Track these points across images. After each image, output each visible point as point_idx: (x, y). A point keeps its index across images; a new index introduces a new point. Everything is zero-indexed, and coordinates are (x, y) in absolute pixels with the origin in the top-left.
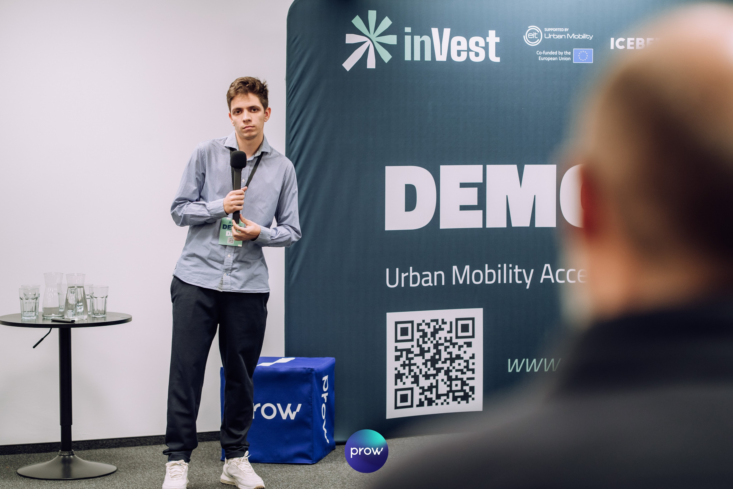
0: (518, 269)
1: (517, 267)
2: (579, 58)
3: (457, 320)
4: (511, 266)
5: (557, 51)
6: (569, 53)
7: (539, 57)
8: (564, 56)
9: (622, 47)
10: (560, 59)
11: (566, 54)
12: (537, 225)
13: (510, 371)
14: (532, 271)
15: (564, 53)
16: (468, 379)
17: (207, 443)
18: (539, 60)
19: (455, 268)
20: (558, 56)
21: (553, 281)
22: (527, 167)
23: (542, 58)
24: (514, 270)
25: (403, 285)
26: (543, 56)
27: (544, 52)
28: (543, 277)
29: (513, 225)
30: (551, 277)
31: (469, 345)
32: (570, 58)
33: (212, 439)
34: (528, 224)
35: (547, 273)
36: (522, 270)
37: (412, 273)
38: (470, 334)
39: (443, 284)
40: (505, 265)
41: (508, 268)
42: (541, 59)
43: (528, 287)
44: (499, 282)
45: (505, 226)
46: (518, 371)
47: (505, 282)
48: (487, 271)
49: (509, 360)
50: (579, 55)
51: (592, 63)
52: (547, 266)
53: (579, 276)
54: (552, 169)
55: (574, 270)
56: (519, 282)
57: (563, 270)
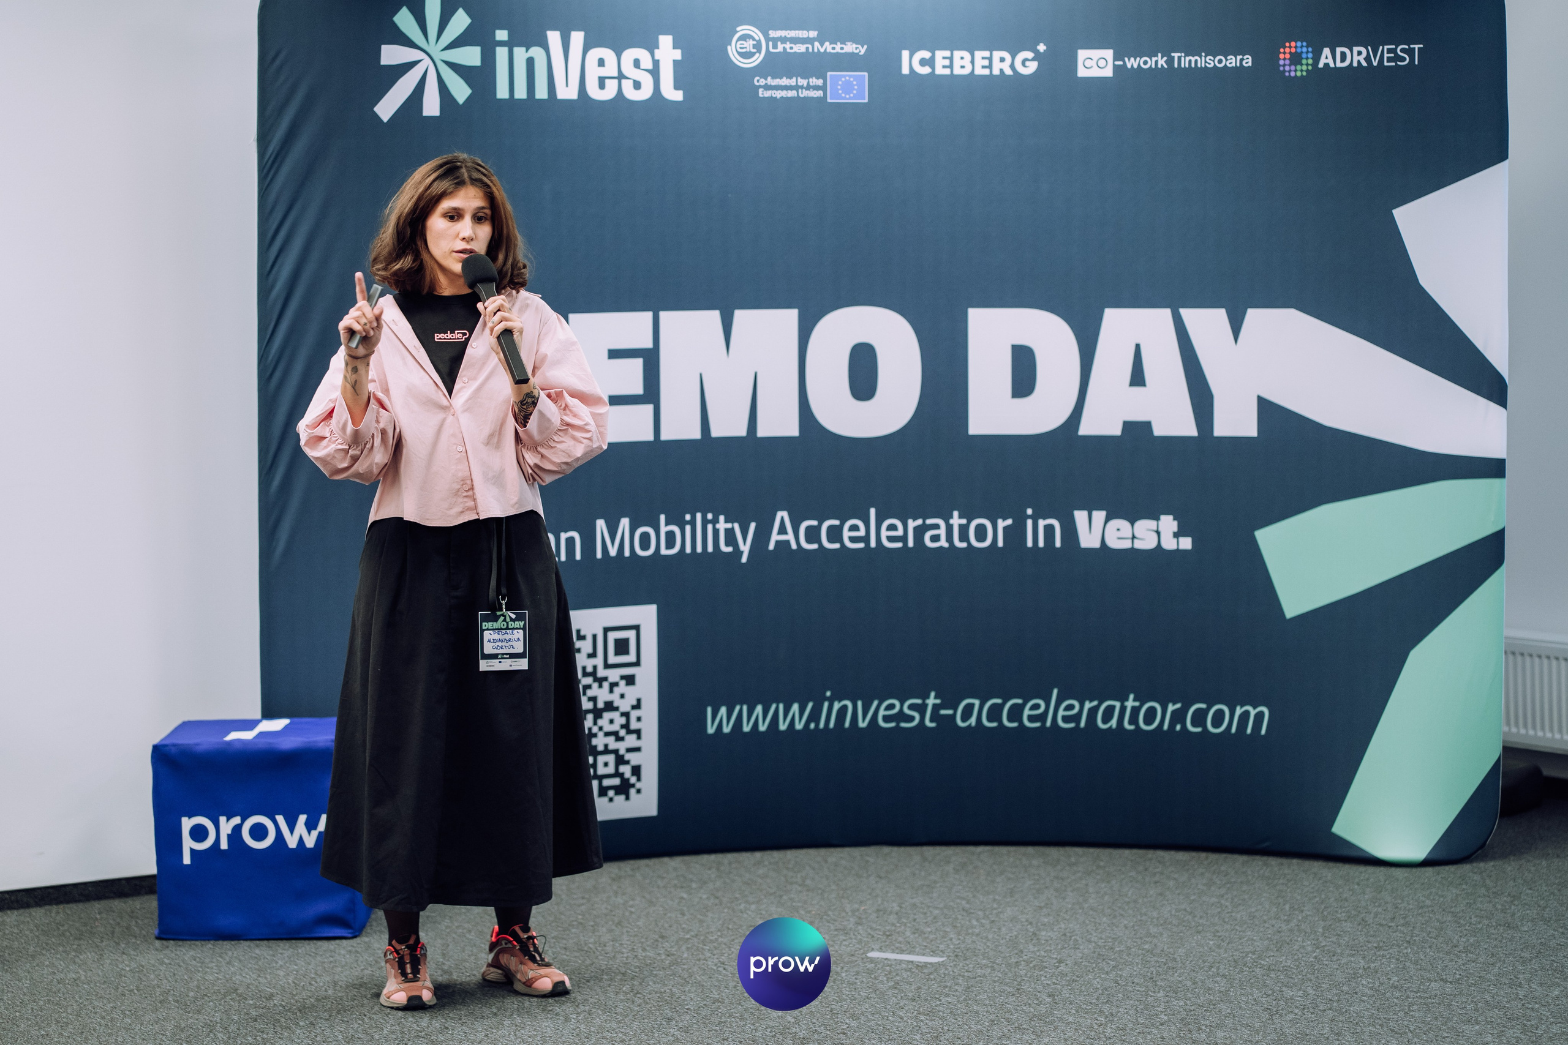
0: (726, 521)
1: (722, 518)
2: (840, 92)
3: (607, 630)
4: (710, 516)
5: (795, 78)
6: (820, 82)
7: (761, 90)
8: (809, 87)
9: (925, 70)
10: (803, 94)
11: (814, 84)
12: (762, 432)
13: (711, 730)
14: (753, 526)
15: (809, 82)
16: (629, 750)
17: (98, 904)
18: (761, 95)
19: (601, 524)
20: (797, 88)
21: (794, 546)
22: (740, 315)
23: (765, 92)
24: (718, 526)
26: (768, 88)
27: (769, 79)
28: (775, 537)
29: (716, 432)
30: (790, 537)
31: (630, 680)
32: (820, 92)
33: (107, 895)
34: (741, 431)
35: (782, 530)
36: (733, 526)
38: (631, 658)
39: (578, 557)
40: (699, 516)
41: (705, 522)
43: (744, 560)
44: (688, 550)
45: (697, 435)
46: (727, 730)
47: (699, 549)
48: (664, 529)
49: (709, 710)
50: (839, 85)
51: (866, 101)
52: (782, 515)
53: (846, 534)
54: (790, 317)
55: (836, 522)
56: (726, 549)
57: (815, 523)
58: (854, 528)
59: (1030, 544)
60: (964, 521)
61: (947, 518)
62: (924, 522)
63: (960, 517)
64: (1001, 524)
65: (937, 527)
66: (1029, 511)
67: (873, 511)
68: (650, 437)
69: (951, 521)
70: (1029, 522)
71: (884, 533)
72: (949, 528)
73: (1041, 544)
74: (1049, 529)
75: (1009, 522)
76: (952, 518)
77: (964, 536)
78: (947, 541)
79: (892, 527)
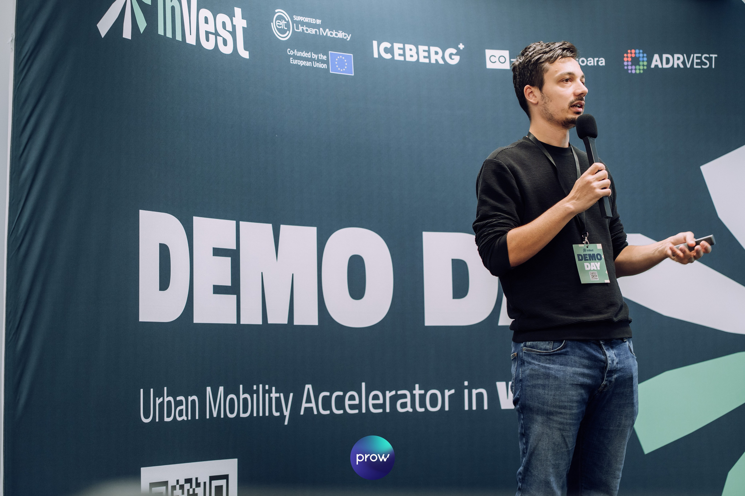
0: (276, 392)
1: (274, 388)
2: (337, 66)
4: (267, 387)
5: (310, 52)
6: (325, 58)
7: (291, 58)
8: (318, 61)
9: (388, 56)
10: (315, 65)
11: (321, 59)
12: (295, 323)
14: (291, 395)
15: (318, 56)
19: (209, 390)
20: (311, 60)
21: (315, 412)
23: (293, 60)
24: (272, 395)
25: (157, 420)
26: (295, 57)
27: (295, 51)
28: (304, 405)
29: (270, 321)
30: (313, 405)
32: (326, 65)
34: (285, 321)
35: (309, 401)
36: (280, 395)
37: (167, 397)
39: (197, 418)
40: (261, 386)
41: (265, 392)
42: (292, 62)
43: (286, 423)
44: (255, 415)
45: (260, 322)
47: (261, 414)
48: (242, 396)
50: (336, 61)
51: (353, 75)
52: (308, 387)
53: (347, 403)
54: (312, 232)
55: (341, 393)
56: (277, 414)
57: (328, 394)
58: (352, 398)
59: (466, 408)
60: (422, 392)
61: (411, 389)
62: (396, 392)
63: (420, 389)
64: (447, 393)
65: (404, 396)
66: (466, 383)
67: (363, 384)
68: (236, 323)
69: (414, 392)
70: (466, 391)
71: (371, 402)
72: (413, 397)
73: (474, 408)
74: (480, 396)
75: (453, 391)
76: (415, 389)
77: (423, 404)
78: (411, 407)
79: (376, 397)
